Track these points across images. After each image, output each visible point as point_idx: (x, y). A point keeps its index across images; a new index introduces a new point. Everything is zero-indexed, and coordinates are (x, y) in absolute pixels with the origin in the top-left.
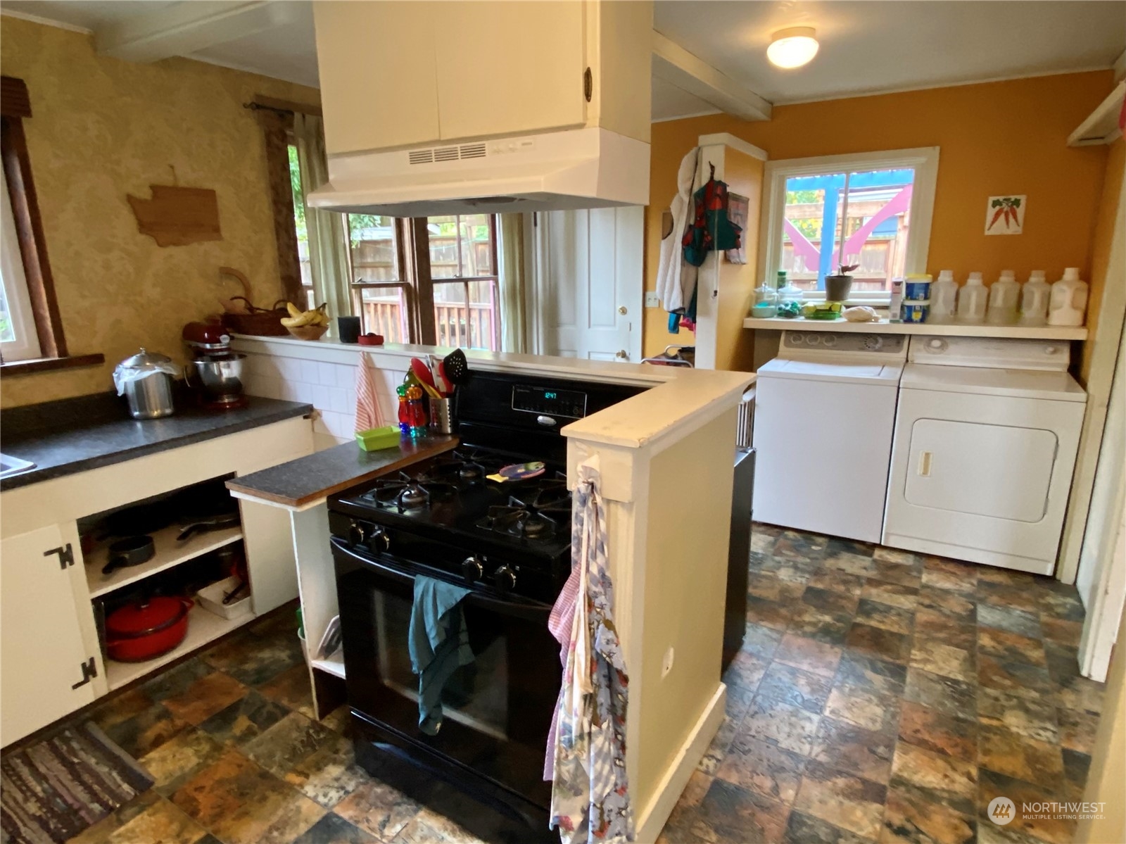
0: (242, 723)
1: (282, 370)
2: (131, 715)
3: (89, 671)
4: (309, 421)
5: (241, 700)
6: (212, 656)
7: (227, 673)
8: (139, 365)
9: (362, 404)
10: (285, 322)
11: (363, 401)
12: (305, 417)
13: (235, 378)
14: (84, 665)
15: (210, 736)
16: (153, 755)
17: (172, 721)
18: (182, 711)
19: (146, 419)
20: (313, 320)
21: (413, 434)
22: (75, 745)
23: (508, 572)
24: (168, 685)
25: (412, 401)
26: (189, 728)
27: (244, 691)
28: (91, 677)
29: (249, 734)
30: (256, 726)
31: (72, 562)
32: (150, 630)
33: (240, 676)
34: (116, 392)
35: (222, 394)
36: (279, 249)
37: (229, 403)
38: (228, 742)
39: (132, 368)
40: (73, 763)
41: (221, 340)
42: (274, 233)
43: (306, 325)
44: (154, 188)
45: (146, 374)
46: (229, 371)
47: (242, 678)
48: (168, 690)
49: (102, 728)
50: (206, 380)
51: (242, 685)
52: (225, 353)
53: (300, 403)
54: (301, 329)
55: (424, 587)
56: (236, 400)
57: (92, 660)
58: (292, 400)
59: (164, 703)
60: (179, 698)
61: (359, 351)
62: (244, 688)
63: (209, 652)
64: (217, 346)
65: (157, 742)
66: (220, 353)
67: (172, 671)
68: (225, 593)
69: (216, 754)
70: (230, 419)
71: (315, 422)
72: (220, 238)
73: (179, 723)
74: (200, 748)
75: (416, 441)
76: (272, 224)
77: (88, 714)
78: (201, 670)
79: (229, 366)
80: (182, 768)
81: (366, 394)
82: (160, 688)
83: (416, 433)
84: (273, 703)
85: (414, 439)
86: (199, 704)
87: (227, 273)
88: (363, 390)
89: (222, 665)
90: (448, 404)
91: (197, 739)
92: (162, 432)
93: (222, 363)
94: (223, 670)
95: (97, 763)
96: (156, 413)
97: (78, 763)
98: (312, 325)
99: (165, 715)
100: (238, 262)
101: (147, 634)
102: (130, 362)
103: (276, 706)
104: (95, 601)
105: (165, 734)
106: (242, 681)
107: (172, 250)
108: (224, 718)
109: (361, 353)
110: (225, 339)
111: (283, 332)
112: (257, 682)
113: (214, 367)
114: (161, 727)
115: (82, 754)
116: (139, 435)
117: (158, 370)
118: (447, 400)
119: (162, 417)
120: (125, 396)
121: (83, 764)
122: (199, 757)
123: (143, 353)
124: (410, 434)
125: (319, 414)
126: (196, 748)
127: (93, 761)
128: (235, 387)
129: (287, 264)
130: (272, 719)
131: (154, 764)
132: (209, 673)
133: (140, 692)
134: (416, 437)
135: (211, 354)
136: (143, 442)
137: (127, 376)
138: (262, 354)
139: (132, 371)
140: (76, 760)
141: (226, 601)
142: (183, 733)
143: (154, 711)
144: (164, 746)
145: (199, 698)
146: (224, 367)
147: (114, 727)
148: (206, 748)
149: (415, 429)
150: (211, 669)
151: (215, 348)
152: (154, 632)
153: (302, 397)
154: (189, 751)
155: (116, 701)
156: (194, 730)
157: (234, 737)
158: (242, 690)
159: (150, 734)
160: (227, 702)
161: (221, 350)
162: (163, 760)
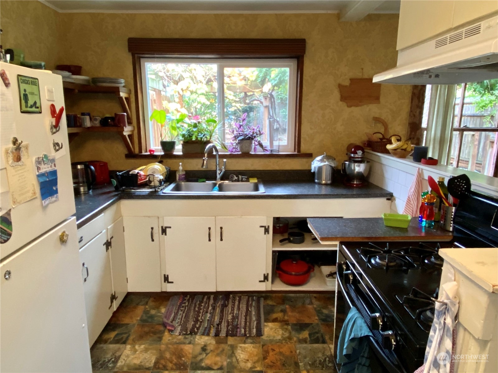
0: (305, 334)
1: (385, 172)
2: (274, 304)
3: (266, 278)
4: (390, 201)
5: (312, 324)
6: (315, 297)
7: (315, 309)
8: (322, 161)
9: (410, 198)
10: (389, 147)
11: (410, 197)
12: (388, 199)
13: (361, 172)
14: (264, 275)
15: (291, 331)
16: (270, 324)
17: (284, 315)
18: (290, 314)
19: (320, 184)
20: (402, 146)
21: (424, 224)
22: (254, 304)
23: (391, 337)
24: (293, 300)
25: (427, 203)
26: (287, 323)
27: (316, 321)
28: (266, 280)
29: (304, 341)
30: (309, 339)
31: (268, 233)
32: (293, 273)
33: (319, 312)
34: (311, 170)
35: (354, 179)
36: (411, 108)
37: (356, 184)
38: (295, 339)
39: (318, 161)
40: (248, 309)
41: (358, 153)
42: (410, 99)
43: (397, 149)
44: (351, 80)
45: (322, 164)
46: (359, 168)
47: (319, 314)
48: (292, 302)
49: (264, 303)
50: (348, 172)
51: (317, 318)
52: (360, 159)
53: (387, 191)
54: (395, 151)
55: (352, 316)
56: (360, 183)
57: (268, 274)
58: (385, 188)
59: (287, 306)
60: (293, 308)
61: (417, 167)
62: (317, 319)
63: (315, 295)
64: (356, 156)
65: (275, 320)
66: (357, 159)
67: (298, 295)
68: (331, 272)
69: (288, 340)
70: (355, 192)
71: (392, 203)
72: (379, 103)
73: (286, 318)
74: (285, 333)
75: (425, 229)
76: (410, 95)
77: (264, 295)
78: (308, 301)
79: (359, 166)
80: (274, 337)
81: (413, 193)
82: (290, 299)
83: (426, 224)
84: (322, 334)
85: (424, 228)
86: (297, 315)
87: (377, 120)
88: (413, 190)
89: (316, 303)
90: (453, 211)
91: (287, 329)
92: (324, 191)
93: (356, 164)
94: (315, 306)
95: (254, 315)
96: (324, 182)
97: (250, 311)
98: (402, 150)
99: (284, 311)
100: (385, 115)
101: (291, 275)
102: (319, 158)
103: (322, 336)
104: (273, 252)
105: (279, 319)
106: (318, 316)
107: (353, 108)
108: (300, 327)
109: (418, 168)
110: (360, 153)
111: (387, 152)
112: (324, 320)
113: (352, 166)
114: (279, 315)
115: (253, 308)
116: (316, 190)
117: (327, 163)
118: (454, 208)
119: (326, 184)
120: (314, 172)
121: (251, 312)
122: (282, 337)
123: (325, 155)
124: (421, 223)
125: (395, 199)
126: (283, 332)
127: (253, 313)
128: (360, 176)
129: (414, 115)
130: (317, 341)
131: (268, 328)
132: (309, 304)
133: (283, 297)
134: (425, 227)
135: (353, 159)
136: (316, 193)
137: (316, 164)
138: (378, 162)
139: (318, 162)
140: (250, 310)
141: (327, 276)
142: (285, 323)
143: (282, 307)
144: (276, 323)
145: (299, 312)
146: (357, 166)
147: (268, 305)
148: (287, 335)
149: (426, 221)
150: (311, 303)
151: (355, 156)
152: (295, 275)
153: (390, 188)
154: (281, 332)
155: (274, 295)
156: (288, 324)
157: (298, 338)
158: (315, 320)
159: (275, 316)
160: (307, 321)
161: (358, 158)
162: (271, 329)
